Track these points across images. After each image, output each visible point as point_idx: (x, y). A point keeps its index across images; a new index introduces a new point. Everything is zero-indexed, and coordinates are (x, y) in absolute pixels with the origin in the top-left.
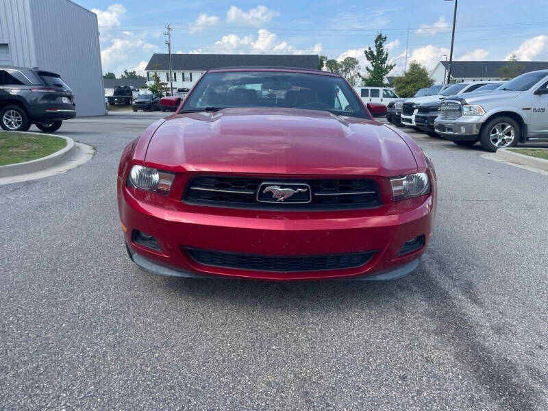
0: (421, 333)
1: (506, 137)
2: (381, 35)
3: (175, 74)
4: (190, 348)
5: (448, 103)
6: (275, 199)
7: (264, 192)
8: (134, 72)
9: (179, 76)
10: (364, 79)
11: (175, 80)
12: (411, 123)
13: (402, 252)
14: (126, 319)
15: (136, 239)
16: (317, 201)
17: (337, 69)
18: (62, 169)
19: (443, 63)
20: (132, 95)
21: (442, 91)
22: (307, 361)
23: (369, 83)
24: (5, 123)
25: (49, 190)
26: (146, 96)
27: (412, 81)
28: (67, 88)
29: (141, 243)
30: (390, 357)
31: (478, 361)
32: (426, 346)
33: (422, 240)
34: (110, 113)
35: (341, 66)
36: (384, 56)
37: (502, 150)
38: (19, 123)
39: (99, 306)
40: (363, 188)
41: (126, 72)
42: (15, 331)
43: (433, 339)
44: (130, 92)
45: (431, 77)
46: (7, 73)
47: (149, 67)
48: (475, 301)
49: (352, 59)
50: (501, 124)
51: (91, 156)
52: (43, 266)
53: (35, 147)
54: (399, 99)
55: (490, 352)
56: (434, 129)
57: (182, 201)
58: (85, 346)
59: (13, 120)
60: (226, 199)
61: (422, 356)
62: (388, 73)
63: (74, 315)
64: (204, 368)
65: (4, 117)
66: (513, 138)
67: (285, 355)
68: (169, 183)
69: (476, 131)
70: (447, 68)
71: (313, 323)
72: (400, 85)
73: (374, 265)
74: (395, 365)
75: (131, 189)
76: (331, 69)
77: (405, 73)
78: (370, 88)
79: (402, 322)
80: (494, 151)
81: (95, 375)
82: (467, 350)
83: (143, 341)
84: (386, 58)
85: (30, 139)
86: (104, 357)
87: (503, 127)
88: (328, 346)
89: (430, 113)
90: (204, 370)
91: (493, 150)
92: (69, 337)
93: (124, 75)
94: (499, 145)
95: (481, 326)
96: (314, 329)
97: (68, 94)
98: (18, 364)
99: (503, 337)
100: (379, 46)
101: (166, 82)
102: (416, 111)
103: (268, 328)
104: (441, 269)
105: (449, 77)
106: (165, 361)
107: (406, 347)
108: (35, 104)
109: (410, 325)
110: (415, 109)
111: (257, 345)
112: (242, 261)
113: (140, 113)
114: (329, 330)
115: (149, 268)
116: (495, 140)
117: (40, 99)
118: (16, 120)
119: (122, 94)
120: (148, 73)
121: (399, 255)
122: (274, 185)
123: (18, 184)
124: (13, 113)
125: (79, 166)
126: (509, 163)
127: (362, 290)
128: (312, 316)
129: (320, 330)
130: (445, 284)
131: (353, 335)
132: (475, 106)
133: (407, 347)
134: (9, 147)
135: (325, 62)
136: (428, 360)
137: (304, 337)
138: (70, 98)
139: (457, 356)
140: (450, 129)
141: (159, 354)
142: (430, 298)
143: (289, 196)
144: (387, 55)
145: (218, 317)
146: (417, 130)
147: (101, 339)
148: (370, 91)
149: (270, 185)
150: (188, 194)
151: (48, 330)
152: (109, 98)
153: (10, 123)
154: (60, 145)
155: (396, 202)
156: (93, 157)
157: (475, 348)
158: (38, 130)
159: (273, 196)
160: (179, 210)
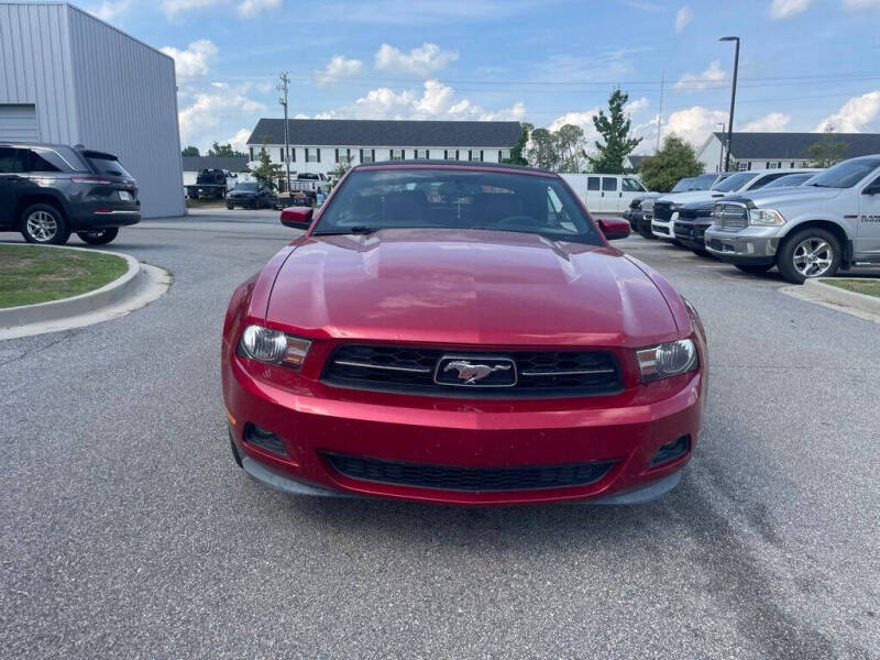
0: (686, 589)
1: (819, 261)
2: (619, 92)
3: (294, 150)
4: (333, 610)
5: (725, 205)
6: (463, 381)
7: (446, 369)
8: (229, 146)
9: (300, 153)
10: (592, 161)
11: (294, 160)
12: (668, 233)
13: (655, 461)
14: (233, 561)
15: (249, 437)
16: (525, 384)
17: (550, 143)
18: (123, 309)
19: (717, 135)
20: (225, 183)
21: (716, 184)
22: (512, 633)
23: (600, 167)
24: (30, 230)
25: (104, 346)
26: (249, 186)
27: (668, 165)
28: (129, 177)
29: (256, 442)
30: (638, 628)
31: (774, 637)
32: (694, 610)
33: (686, 443)
34: (191, 211)
35: (556, 139)
36: (624, 125)
37: (812, 281)
38: (52, 231)
39: (191, 539)
40: (596, 363)
41: (216, 147)
42: (66, 579)
43: (705, 600)
44: (222, 178)
45: (700, 159)
46: (34, 153)
47: (253, 140)
48: (770, 537)
49: (572, 127)
50: (810, 240)
51: (167, 287)
52: (103, 473)
53: (80, 272)
54: (648, 194)
55: (793, 622)
56: (704, 246)
57: (322, 381)
58: (174, 604)
59: (43, 226)
60: (388, 379)
61: (688, 627)
62: (630, 151)
63: (154, 553)
64: (355, 643)
65: (29, 222)
66: (830, 262)
67: (477, 623)
68: (303, 354)
69: (772, 251)
70: (724, 144)
71: (519, 571)
72: (649, 171)
73: (613, 481)
74: (647, 642)
75: (243, 359)
76: (540, 144)
77: (658, 152)
78: (601, 176)
79: (656, 571)
80: (801, 283)
81: (191, 652)
82: (757, 617)
83: (261, 597)
84: (627, 129)
85: (71, 260)
86: (202, 622)
87: (815, 245)
88: (543, 610)
89: (698, 219)
90: (355, 646)
91: (799, 281)
92: (149, 590)
93: (214, 151)
94: (808, 272)
95: (779, 579)
96: (521, 582)
97: (129, 186)
98: (74, 632)
99: (813, 597)
100: (616, 110)
101: (279, 163)
102: (675, 216)
103: (450, 578)
104: (716, 483)
105: (728, 159)
106: (296, 630)
107: (662, 612)
108: (77, 203)
109: (670, 576)
110: (674, 211)
111: (434, 606)
112: (410, 474)
113: (238, 211)
114: (544, 583)
115: (267, 481)
116: (802, 266)
117: (85, 194)
118: (48, 227)
119: (210, 182)
120: (251, 149)
121: (652, 466)
122: (461, 360)
123: (56, 334)
124: (43, 216)
125: (147, 305)
126: (825, 304)
127: (593, 518)
128: (518, 559)
129: (531, 583)
130: (723, 508)
131: (580, 592)
132: (770, 211)
133: (664, 612)
134: (38, 274)
135: (530, 133)
136: (696, 634)
137: (505, 595)
138: (132, 192)
139: (741, 628)
140: (730, 247)
141: (285, 618)
142: (700, 532)
143: (483, 376)
144: (628, 123)
145: (372, 560)
146: (677, 244)
147: (197, 594)
148: (601, 182)
149: (455, 360)
150: (331, 371)
151: (115, 578)
152: (188, 187)
153: (37, 232)
154: (119, 269)
155: (646, 385)
156: (169, 289)
157: (769, 613)
158: (82, 241)
159: (460, 376)
160: (316, 396)
